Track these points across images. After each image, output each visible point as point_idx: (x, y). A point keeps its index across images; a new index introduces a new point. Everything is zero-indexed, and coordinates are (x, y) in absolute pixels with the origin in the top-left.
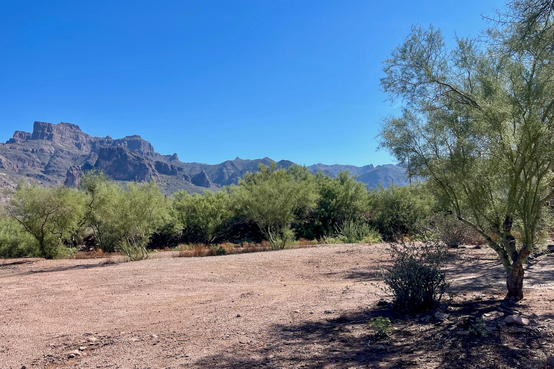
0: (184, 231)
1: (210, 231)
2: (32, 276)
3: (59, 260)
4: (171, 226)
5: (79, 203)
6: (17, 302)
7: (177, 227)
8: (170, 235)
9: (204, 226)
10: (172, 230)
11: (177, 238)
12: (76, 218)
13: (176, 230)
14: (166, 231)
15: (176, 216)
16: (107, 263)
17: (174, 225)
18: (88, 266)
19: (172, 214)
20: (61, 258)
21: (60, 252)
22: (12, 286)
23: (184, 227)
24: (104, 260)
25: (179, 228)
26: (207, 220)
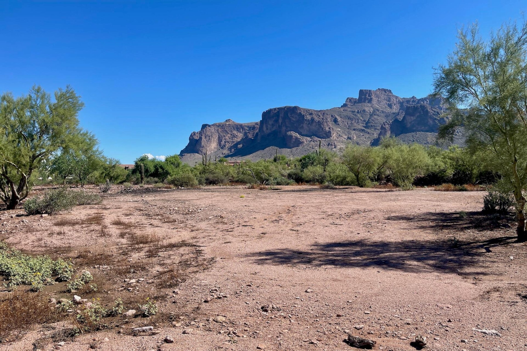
0: (454, 175)
1: (474, 176)
2: (351, 194)
3: (366, 188)
4: (444, 171)
5: (378, 157)
6: (344, 201)
7: (448, 172)
8: (443, 177)
9: (470, 172)
10: (445, 174)
11: (448, 179)
12: (376, 165)
13: (448, 174)
14: (440, 174)
15: (449, 164)
16: (389, 191)
17: (447, 170)
18: (378, 192)
19: (445, 163)
20: (368, 187)
21: (367, 184)
22: (343, 196)
23: (454, 172)
24: (389, 190)
25: (450, 172)
26: (472, 168)
